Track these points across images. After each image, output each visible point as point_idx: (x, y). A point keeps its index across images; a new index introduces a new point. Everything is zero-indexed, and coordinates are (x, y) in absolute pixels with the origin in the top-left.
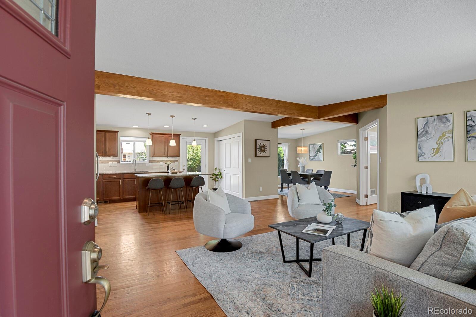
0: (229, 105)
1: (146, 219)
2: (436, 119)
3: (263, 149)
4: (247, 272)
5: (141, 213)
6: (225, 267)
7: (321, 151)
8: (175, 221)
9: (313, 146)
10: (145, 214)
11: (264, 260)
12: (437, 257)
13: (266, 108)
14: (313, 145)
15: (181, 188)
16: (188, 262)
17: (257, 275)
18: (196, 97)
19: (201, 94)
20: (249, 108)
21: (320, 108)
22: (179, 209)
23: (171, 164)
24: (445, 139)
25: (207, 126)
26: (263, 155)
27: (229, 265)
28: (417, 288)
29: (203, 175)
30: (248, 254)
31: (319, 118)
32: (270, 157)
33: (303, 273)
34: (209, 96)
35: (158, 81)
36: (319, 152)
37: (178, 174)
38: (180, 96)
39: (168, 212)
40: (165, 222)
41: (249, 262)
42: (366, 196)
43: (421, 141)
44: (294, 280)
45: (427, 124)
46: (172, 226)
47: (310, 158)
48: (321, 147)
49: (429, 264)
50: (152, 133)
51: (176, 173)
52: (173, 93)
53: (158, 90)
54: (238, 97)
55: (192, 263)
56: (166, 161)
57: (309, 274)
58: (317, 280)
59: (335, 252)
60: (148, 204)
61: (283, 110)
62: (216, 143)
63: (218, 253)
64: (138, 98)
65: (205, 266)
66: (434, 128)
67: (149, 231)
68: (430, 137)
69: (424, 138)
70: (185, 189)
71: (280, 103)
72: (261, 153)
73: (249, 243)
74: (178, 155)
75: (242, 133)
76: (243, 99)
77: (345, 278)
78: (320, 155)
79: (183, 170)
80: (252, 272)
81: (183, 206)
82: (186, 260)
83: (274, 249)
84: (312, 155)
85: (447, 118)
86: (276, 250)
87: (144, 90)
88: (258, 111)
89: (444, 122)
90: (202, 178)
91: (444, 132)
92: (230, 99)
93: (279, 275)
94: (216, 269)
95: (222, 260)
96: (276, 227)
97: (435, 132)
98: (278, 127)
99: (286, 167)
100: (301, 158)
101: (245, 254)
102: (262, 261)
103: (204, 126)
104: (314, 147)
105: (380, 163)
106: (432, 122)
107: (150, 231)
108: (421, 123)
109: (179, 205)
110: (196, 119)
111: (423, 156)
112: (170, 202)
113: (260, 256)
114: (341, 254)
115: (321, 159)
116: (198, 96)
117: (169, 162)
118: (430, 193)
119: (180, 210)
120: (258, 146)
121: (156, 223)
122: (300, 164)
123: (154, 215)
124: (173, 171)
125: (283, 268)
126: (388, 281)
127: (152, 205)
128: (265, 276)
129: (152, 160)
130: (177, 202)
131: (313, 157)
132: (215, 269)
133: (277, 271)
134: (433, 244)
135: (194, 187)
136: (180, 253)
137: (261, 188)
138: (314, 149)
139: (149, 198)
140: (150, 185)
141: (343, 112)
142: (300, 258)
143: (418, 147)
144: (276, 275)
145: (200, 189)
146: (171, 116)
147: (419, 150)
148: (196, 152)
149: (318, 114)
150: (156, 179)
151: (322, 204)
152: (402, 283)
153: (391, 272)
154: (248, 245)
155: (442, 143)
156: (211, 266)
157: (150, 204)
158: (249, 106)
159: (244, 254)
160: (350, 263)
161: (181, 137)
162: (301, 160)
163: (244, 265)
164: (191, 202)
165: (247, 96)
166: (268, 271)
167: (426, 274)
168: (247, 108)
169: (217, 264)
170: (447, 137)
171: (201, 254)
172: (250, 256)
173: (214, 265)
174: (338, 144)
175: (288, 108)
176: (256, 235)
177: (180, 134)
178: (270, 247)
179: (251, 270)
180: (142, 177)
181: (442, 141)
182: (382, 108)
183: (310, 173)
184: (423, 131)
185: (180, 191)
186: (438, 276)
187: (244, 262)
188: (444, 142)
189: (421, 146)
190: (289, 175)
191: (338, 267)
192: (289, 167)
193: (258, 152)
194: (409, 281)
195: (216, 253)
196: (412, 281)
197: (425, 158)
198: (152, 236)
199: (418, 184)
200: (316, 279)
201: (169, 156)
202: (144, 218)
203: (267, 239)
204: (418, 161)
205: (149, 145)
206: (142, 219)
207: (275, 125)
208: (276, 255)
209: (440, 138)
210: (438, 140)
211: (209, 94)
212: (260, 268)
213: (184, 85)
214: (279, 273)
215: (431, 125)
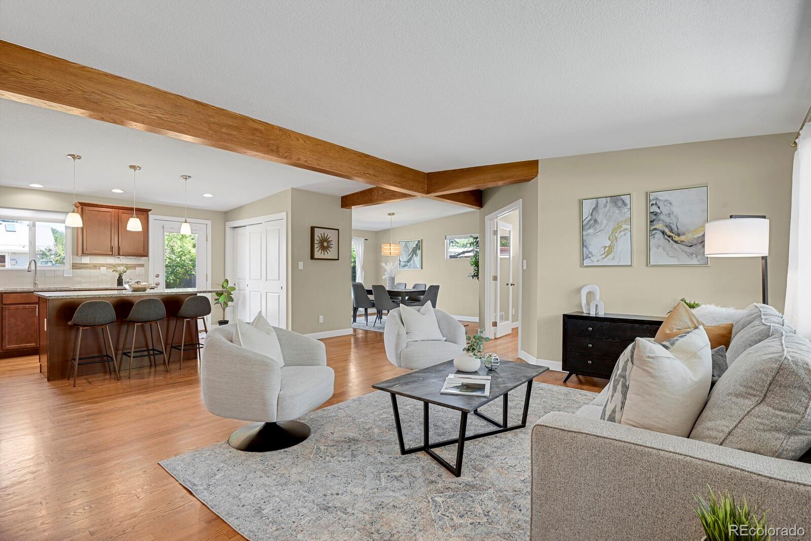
0: (272, 150)
1: (70, 393)
2: (608, 201)
3: (325, 244)
4: (337, 486)
5: (53, 380)
6: (285, 484)
7: (419, 252)
8: (146, 393)
9: (406, 243)
10: (65, 382)
11: (363, 456)
12: (759, 416)
13: (341, 166)
14: (404, 243)
15: (156, 321)
16: (195, 485)
17: (359, 491)
18: (199, 124)
19: (212, 119)
20: (310, 161)
21: (430, 175)
22: (151, 366)
23: (128, 271)
24: (620, 232)
25: (212, 196)
26: (327, 256)
27: (294, 478)
28: (750, 481)
29: (208, 294)
30: (328, 446)
31: (428, 192)
32: (338, 260)
33: (443, 470)
34: (228, 126)
35: (106, 75)
36: (416, 254)
37: (148, 291)
38: (162, 116)
39: (123, 374)
40: (120, 397)
41: (334, 464)
42: (495, 324)
43: (587, 235)
44: (432, 487)
45: (595, 209)
46: (139, 405)
47: (400, 264)
48: (419, 246)
49: (745, 430)
50: (79, 203)
51: (144, 290)
52: (144, 106)
53: (108, 94)
54: (290, 136)
55: (205, 486)
56: (114, 266)
57: (457, 472)
58: (473, 479)
59: (563, 428)
60: (74, 360)
61: (371, 172)
62: (229, 231)
63: (262, 453)
64: (51, 108)
65: (239, 488)
66: (606, 215)
67: (80, 422)
68: (599, 230)
69: (591, 231)
70: (165, 322)
71: (367, 159)
72: (323, 252)
73: (322, 423)
74: (145, 254)
75: (285, 213)
76: (299, 141)
77: (588, 478)
78: (417, 259)
79: (156, 284)
80: (346, 485)
81: (159, 358)
82: (190, 481)
83: (376, 430)
84: (404, 258)
85: (623, 201)
86: (379, 431)
87: (69, 90)
88: (328, 169)
89: (620, 207)
90: (206, 299)
91: (620, 222)
92: (273, 137)
93: (403, 482)
94: (266, 491)
95: (275, 467)
96: (388, 387)
97: (607, 222)
98: (353, 207)
99: (359, 279)
100: (388, 263)
101: (321, 447)
102: (359, 458)
103: (205, 195)
104: (407, 246)
105: (523, 270)
106: (603, 206)
107: (85, 421)
108: (588, 206)
109: (150, 359)
110: (190, 179)
111: (590, 257)
112: (130, 352)
113: (353, 448)
114: (578, 431)
115: (419, 265)
116: (205, 122)
117: (122, 268)
118: (601, 314)
119: (153, 369)
120: (316, 238)
121: (98, 402)
122: (386, 273)
123: (90, 383)
124: (137, 286)
125: (404, 467)
126: (687, 475)
127: (84, 361)
128: (376, 490)
129: (79, 264)
130: (144, 351)
131: (405, 262)
132: (263, 491)
133: (395, 474)
134: (744, 394)
135: (186, 318)
136: (172, 466)
137: (321, 317)
138: (407, 249)
139: (75, 347)
140: (77, 317)
141: (469, 185)
142: (431, 441)
143: (583, 245)
144: (396, 484)
145: (200, 322)
146: (131, 167)
147: (585, 249)
148: (179, 250)
149: (426, 186)
150: (95, 304)
151: (445, 339)
152: (718, 475)
153: (690, 455)
154: (322, 427)
155: (616, 238)
156: (254, 487)
157: (80, 359)
158: (310, 157)
159: (318, 448)
160: (599, 448)
161: (151, 217)
162: (389, 268)
163: (326, 473)
164: (180, 350)
165: (308, 137)
166: (378, 476)
167: (740, 449)
168: (307, 160)
169: (266, 478)
170: (622, 229)
171: (224, 462)
172: (333, 450)
173: (261, 481)
174: (446, 241)
175: (380, 169)
176: (333, 406)
177: (150, 210)
178: (367, 427)
179: (344, 480)
180: (57, 299)
181: (616, 234)
182: (530, 181)
183: (401, 289)
184: (590, 220)
185: (154, 329)
186: (762, 451)
187: (324, 465)
188: (619, 237)
189: (587, 243)
190: (370, 292)
191: (571, 457)
192: (365, 278)
193: (316, 250)
194: (732, 470)
195: (258, 455)
196: (738, 469)
197: (592, 261)
198: (89, 433)
199: (584, 302)
200: (469, 479)
201: (122, 255)
202: (64, 393)
203: (356, 411)
204: (582, 265)
205: (73, 228)
206: (59, 395)
207: (348, 201)
208: (383, 441)
209: (614, 230)
210: (612, 234)
211: (229, 122)
212: (360, 472)
213: (173, 94)
214: (399, 479)
215: (601, 210)
